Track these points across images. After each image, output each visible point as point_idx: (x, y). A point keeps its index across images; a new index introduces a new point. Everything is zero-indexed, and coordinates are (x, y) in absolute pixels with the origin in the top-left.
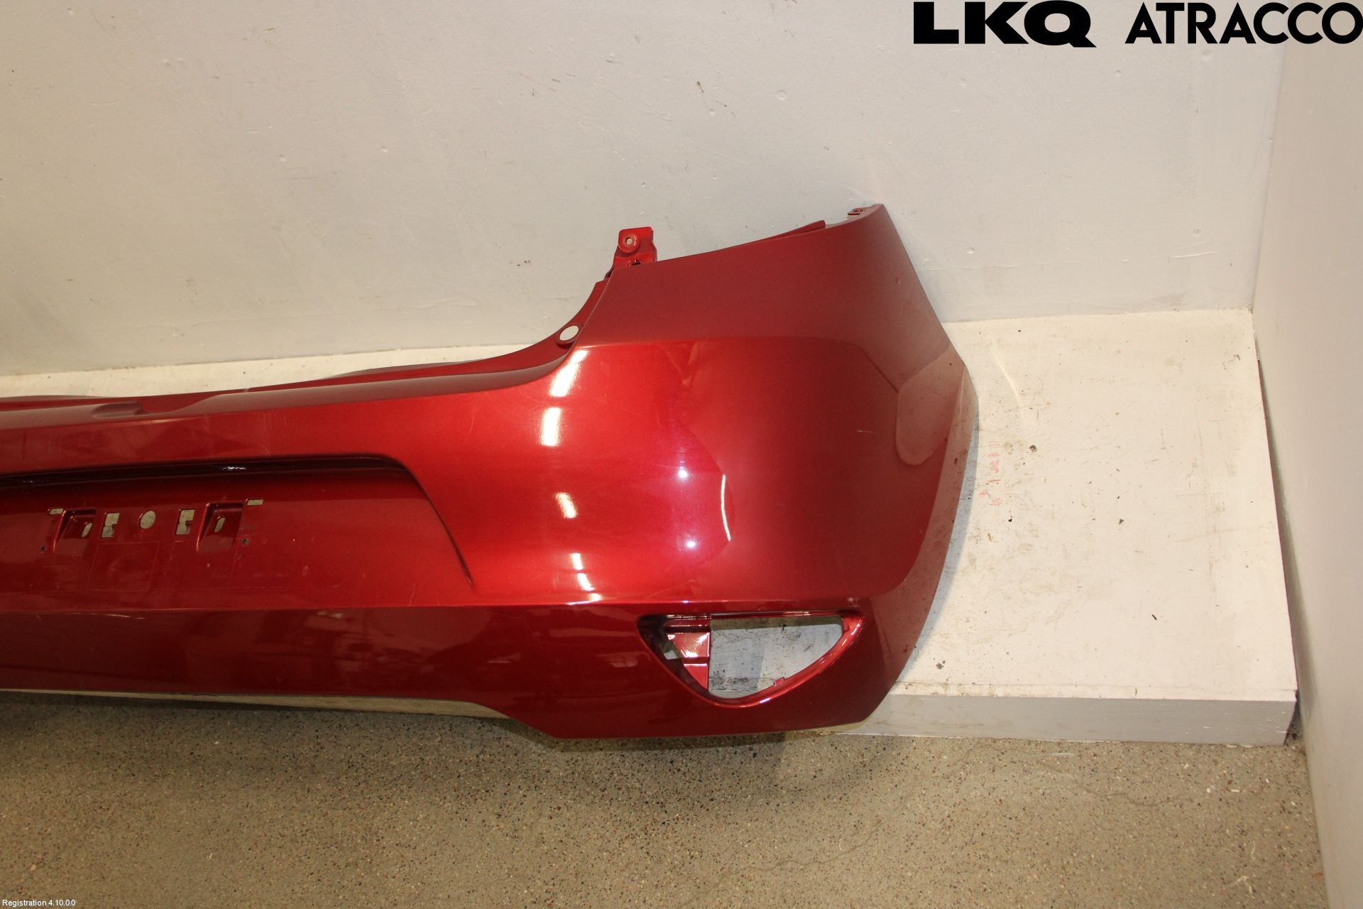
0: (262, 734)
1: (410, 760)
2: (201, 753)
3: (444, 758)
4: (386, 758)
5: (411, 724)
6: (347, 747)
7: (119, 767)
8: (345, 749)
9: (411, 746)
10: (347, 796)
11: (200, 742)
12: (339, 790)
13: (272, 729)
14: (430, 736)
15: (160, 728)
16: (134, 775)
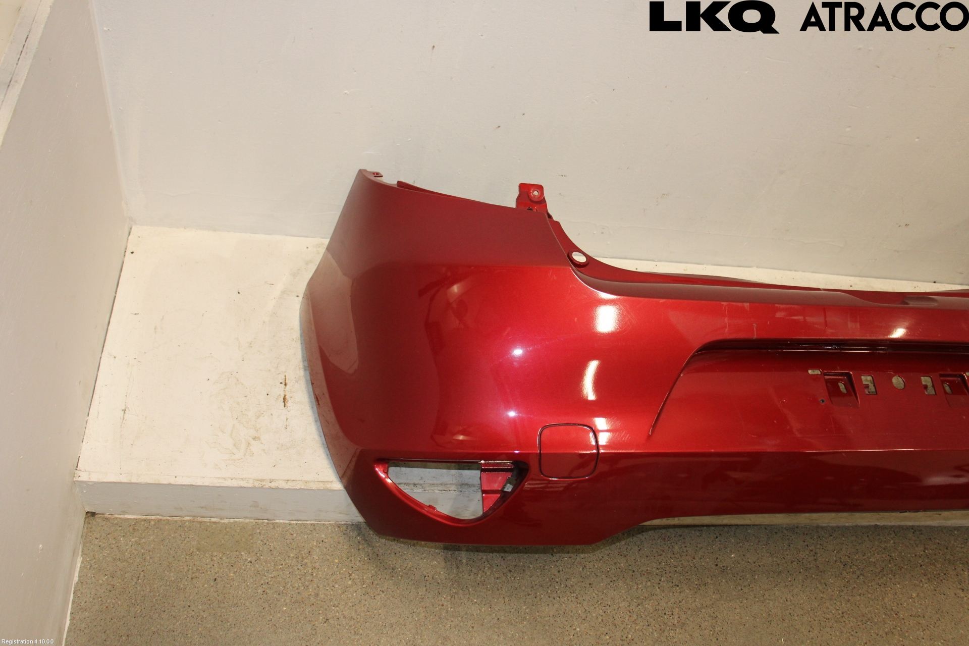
0: (764, 546)
1: (883, 557)
2: (724, 565)
3: (903, 554)
4: (866, 557)
5: (868, 532)
6: (834, 552)
7: (660, 580)
8: (832, 552)
9: (877, 548)
10: (855, 586)
11: (718, 556)
12: (847, 582)
13: (769, 542)
14: (885, 540)
15: (676, 547)
16: (678, 586)
